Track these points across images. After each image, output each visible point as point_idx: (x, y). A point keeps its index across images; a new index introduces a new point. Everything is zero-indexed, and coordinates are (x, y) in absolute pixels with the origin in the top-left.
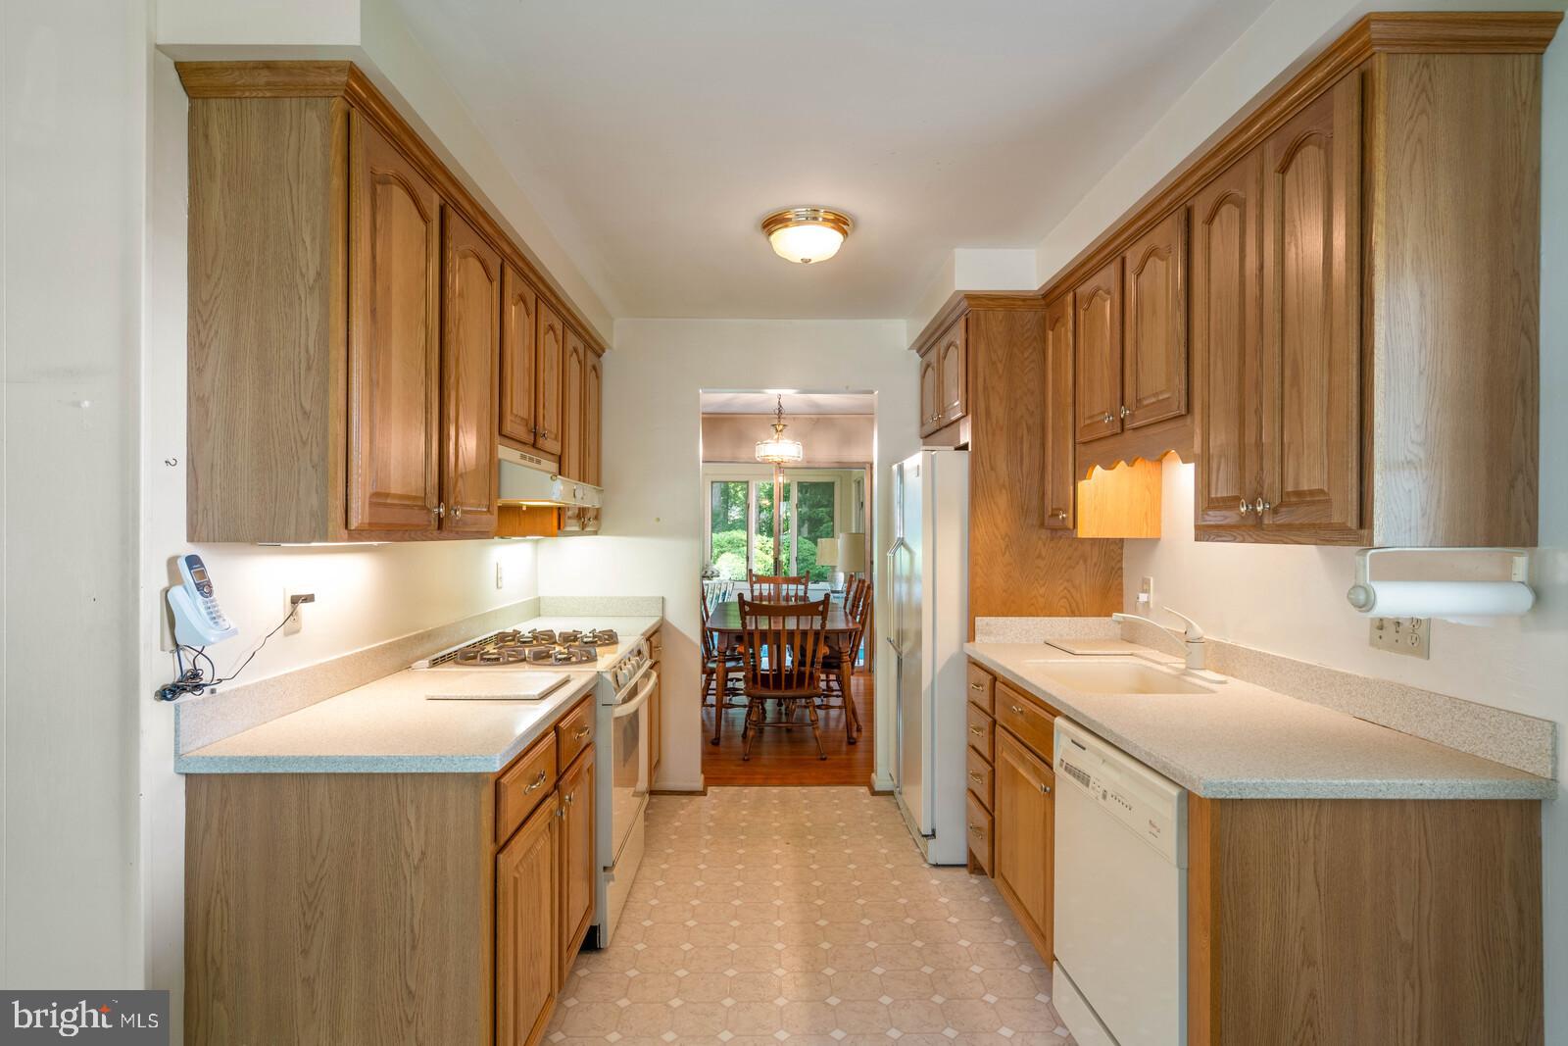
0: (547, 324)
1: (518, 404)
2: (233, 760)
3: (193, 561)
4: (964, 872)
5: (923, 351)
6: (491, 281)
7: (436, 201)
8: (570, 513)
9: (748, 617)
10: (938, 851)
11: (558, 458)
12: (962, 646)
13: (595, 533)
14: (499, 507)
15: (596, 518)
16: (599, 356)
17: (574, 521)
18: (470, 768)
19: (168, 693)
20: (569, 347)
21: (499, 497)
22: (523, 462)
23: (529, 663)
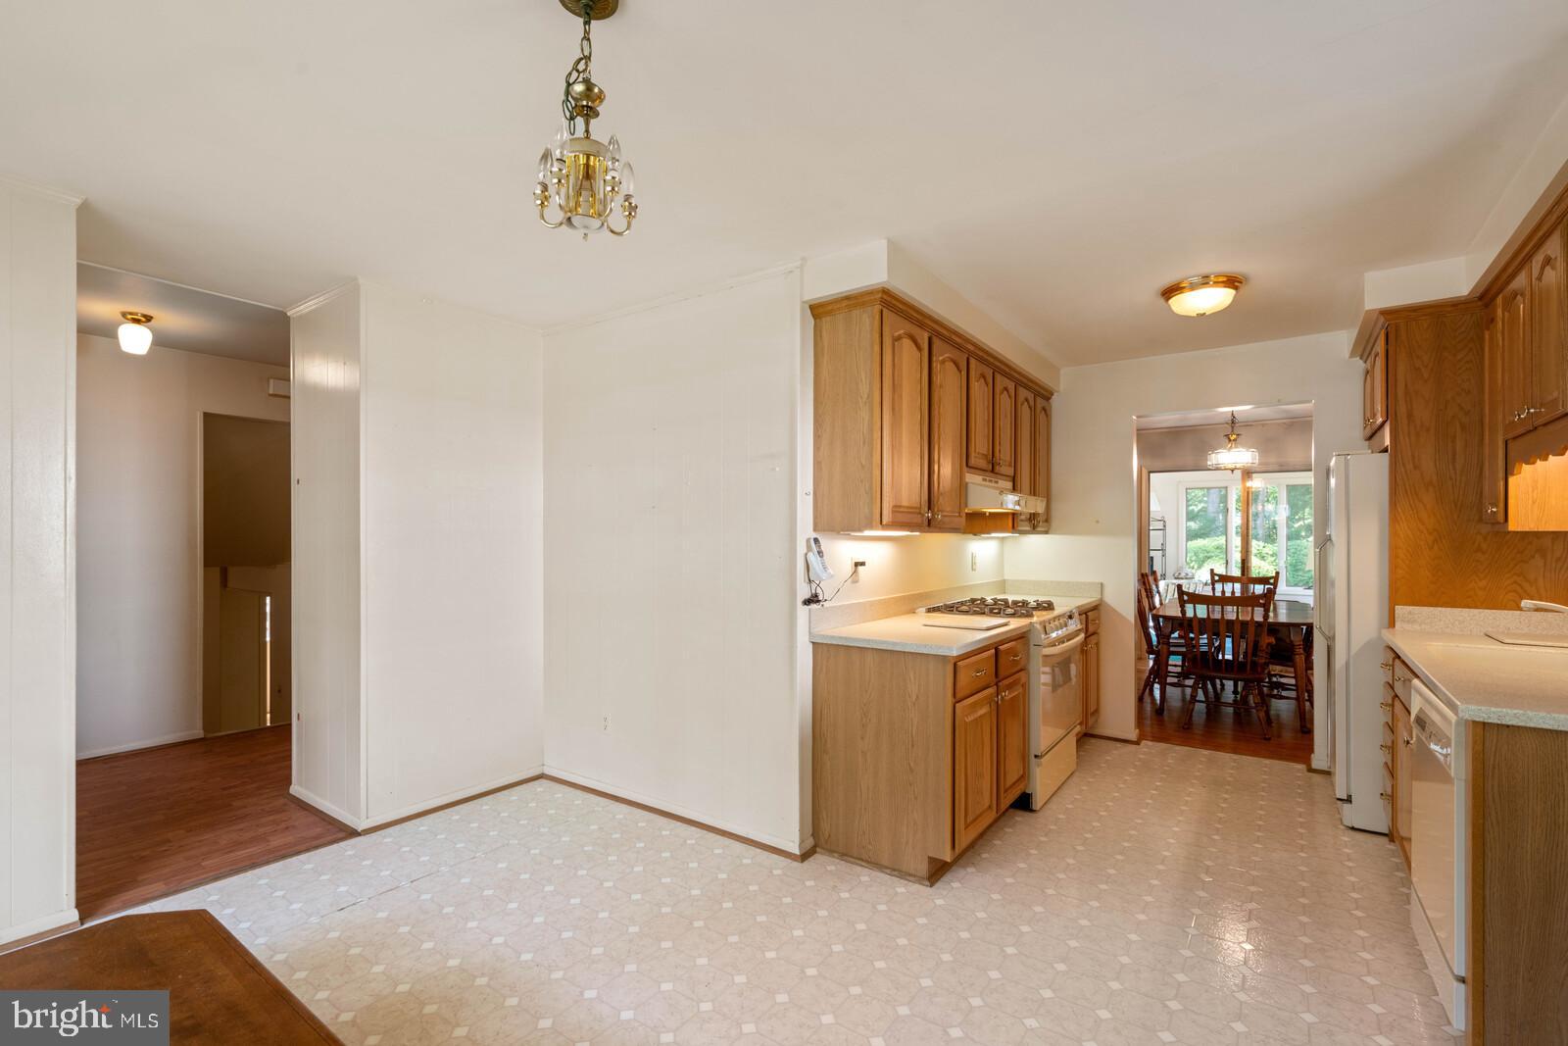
0: (1002, 388)
1: (980, 445)
2: (833, 637)
3: (816, 540)
4: (1385, 840)
5: (1365, 358)
6: (960, 372)
7: (926, 336)
8: (1023, 517)
9: (1187, 605)
10: (1351, 815)
11: (1011, 479)
12: (1380, 633)
13: (1046, 532)
14: (967, 514)
15: (1047, 521)
16: (1048, 399)
17: (1027, 523)
18: (940, 652)
19: (807, 602)
20: (1021, 398)
21: (966, 506)
22: (984, 483)
23: (987, 615)
